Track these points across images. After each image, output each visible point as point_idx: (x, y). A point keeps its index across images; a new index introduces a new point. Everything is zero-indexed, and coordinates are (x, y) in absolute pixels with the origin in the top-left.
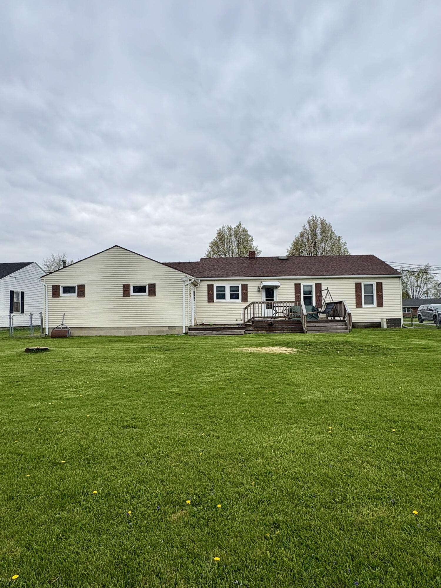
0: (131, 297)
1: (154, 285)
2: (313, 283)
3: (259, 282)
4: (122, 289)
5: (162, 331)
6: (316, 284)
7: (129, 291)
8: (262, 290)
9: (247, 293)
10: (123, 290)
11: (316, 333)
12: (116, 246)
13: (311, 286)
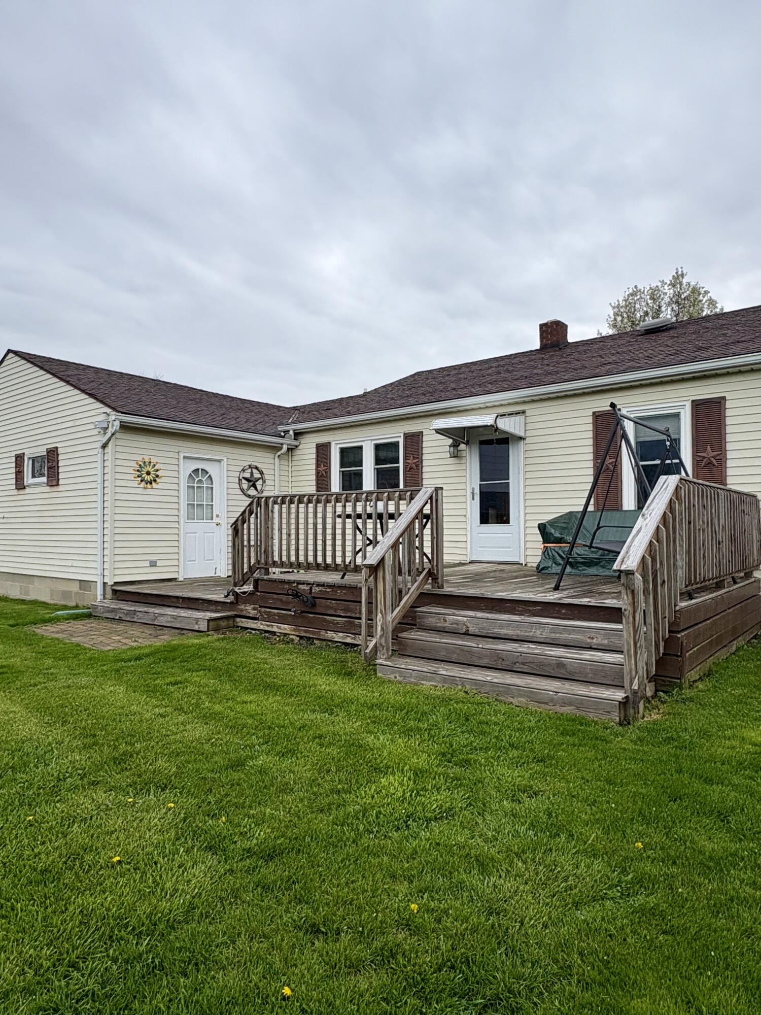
0: (27, 490)
1: (56, 451)
4: (15, 470)
7: (23, 473)
8: (467, 452)
10: (16, 473)
13: (677, 416)
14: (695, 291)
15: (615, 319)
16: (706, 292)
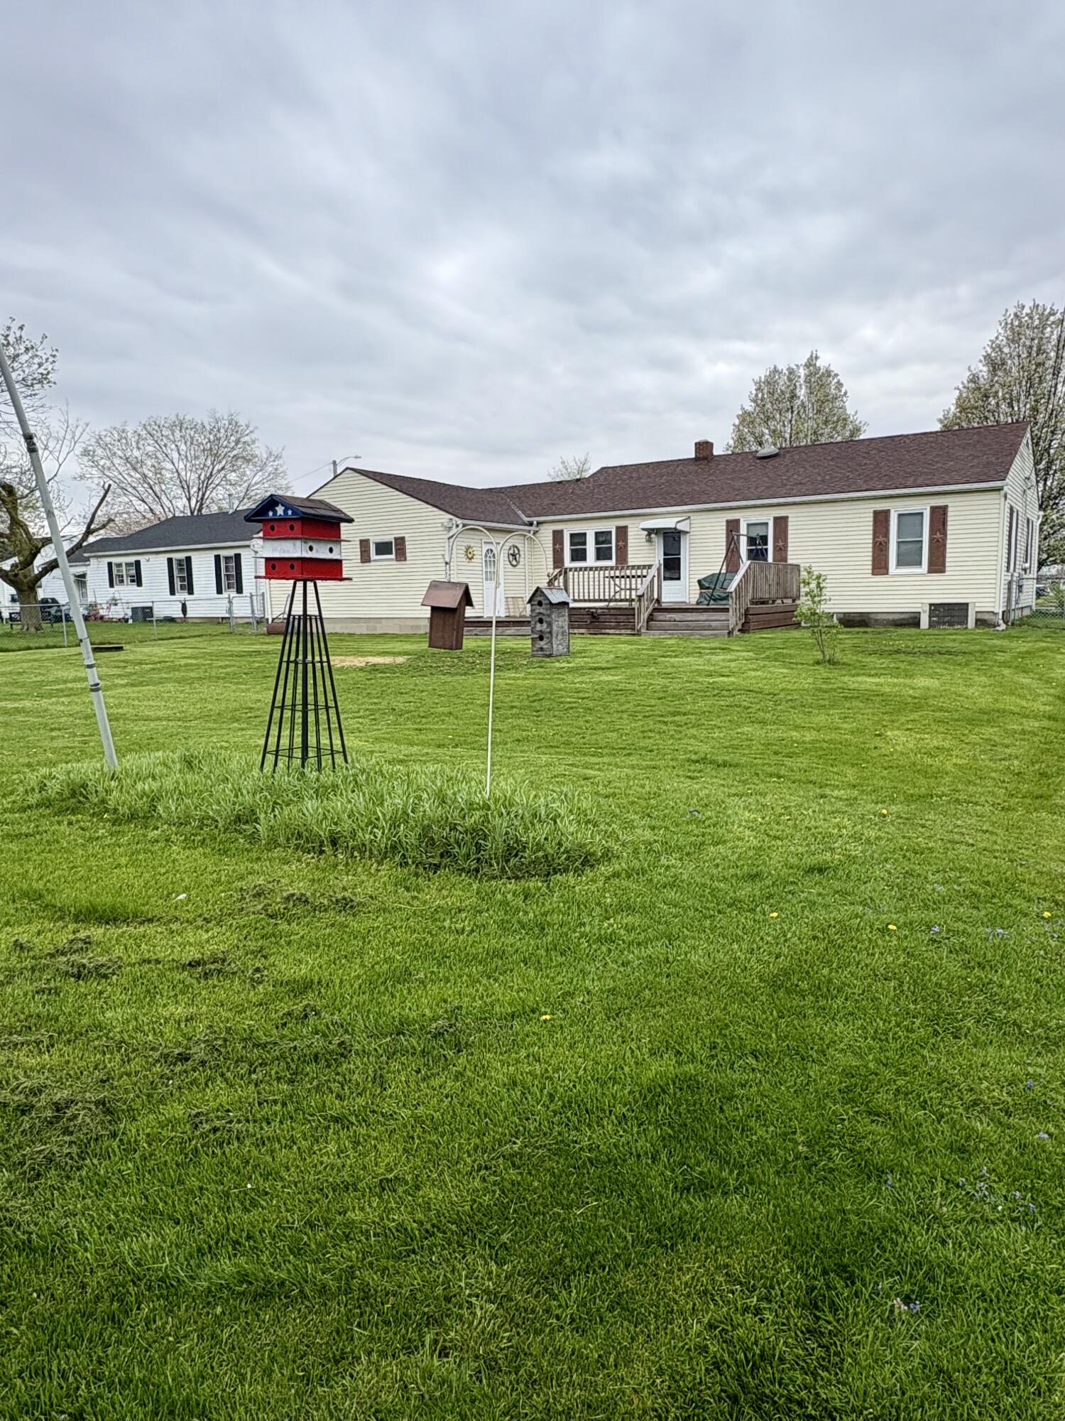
0: (372, 563)
1: (403, 539)
2: (768, 516)
3: (649, 518)
6: (776, 519)
7: (369, 551)
8: (656, 539)
9: (626, 545)
10: (361, 551)
12: (350, 469)
13: (766, 524)
14: (828, 373)
15: (757, 395)
16: (836, 375)
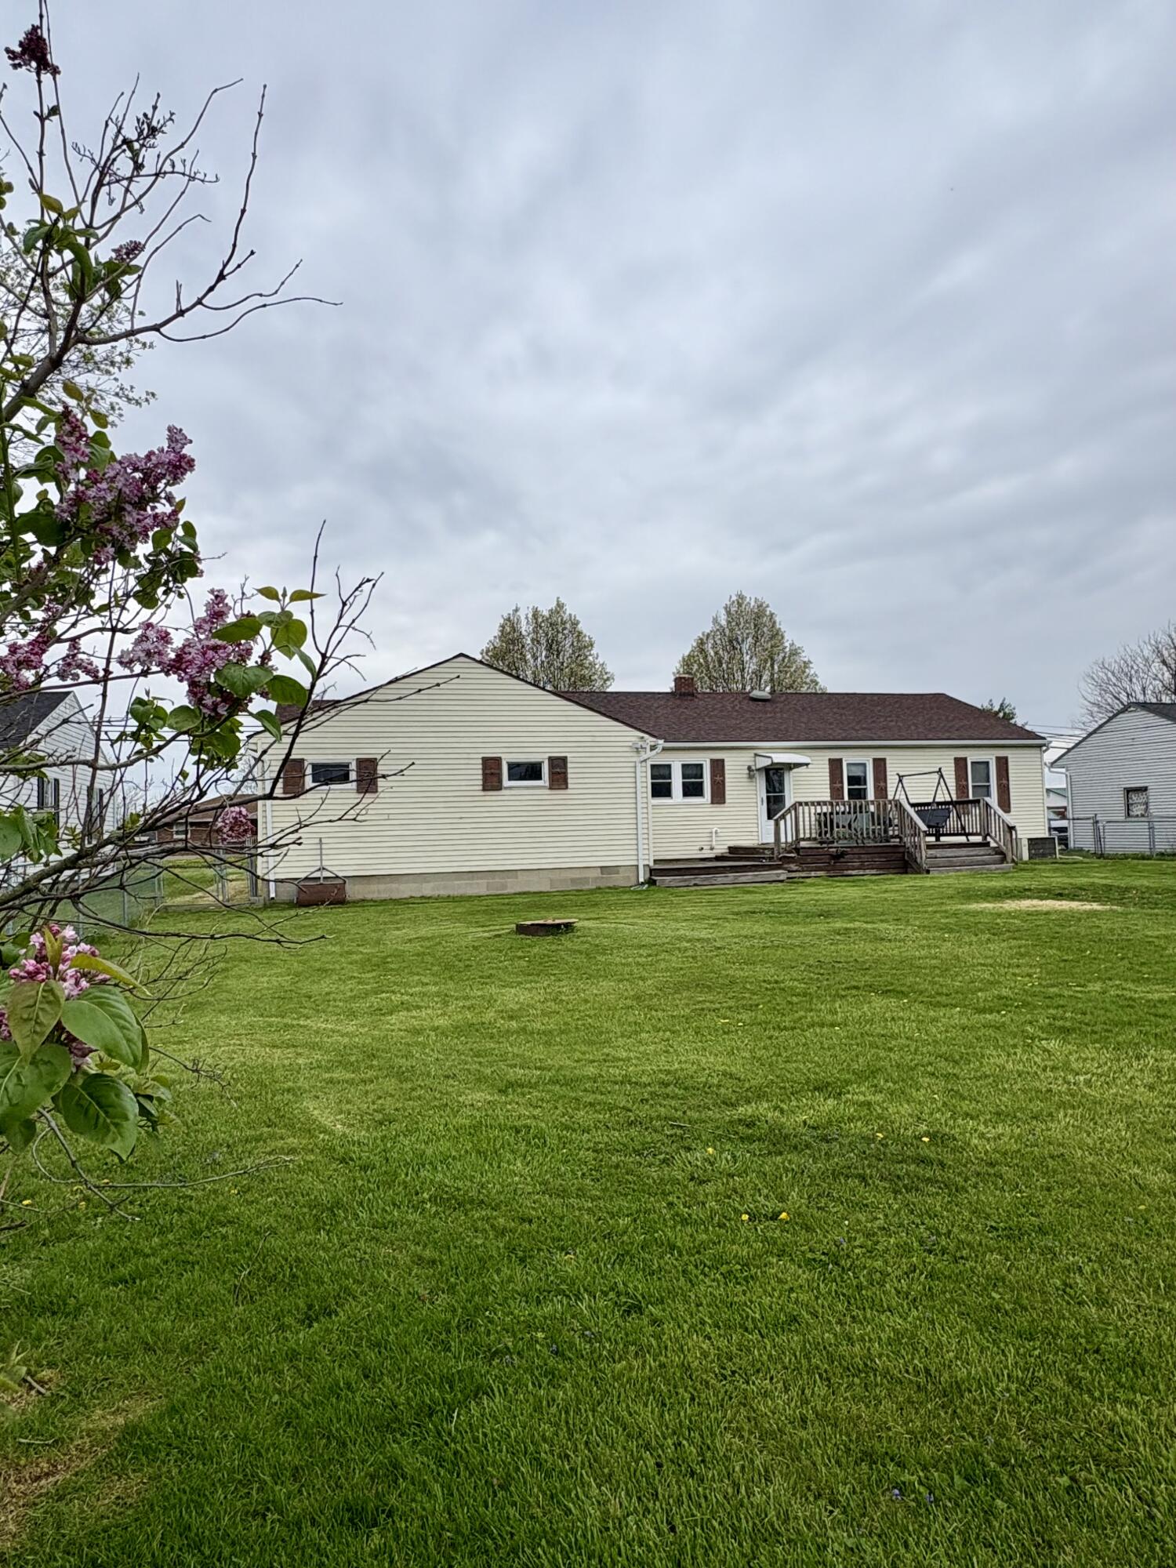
0: (503, 792)
1: (564, 760)
2: (867, 758)
3: (751, 753)
4: (480, 772)
5: (586, 880)
6: (875, 760)
7: (499, 776)
8: (757, 774)
9: (723, 782)
10: (484, 774)
11: (948, 871)
12: (461, 655)
13: (866, 765)
